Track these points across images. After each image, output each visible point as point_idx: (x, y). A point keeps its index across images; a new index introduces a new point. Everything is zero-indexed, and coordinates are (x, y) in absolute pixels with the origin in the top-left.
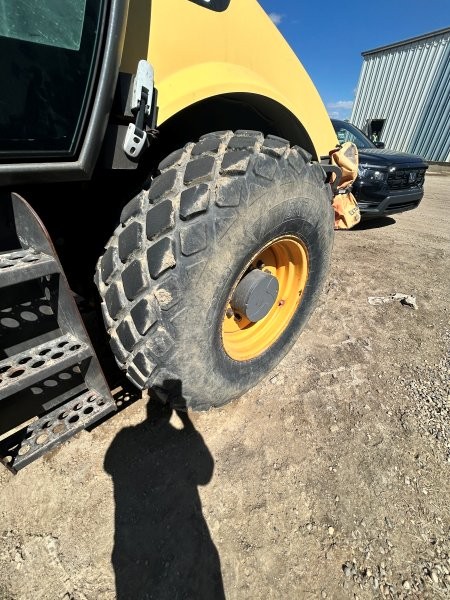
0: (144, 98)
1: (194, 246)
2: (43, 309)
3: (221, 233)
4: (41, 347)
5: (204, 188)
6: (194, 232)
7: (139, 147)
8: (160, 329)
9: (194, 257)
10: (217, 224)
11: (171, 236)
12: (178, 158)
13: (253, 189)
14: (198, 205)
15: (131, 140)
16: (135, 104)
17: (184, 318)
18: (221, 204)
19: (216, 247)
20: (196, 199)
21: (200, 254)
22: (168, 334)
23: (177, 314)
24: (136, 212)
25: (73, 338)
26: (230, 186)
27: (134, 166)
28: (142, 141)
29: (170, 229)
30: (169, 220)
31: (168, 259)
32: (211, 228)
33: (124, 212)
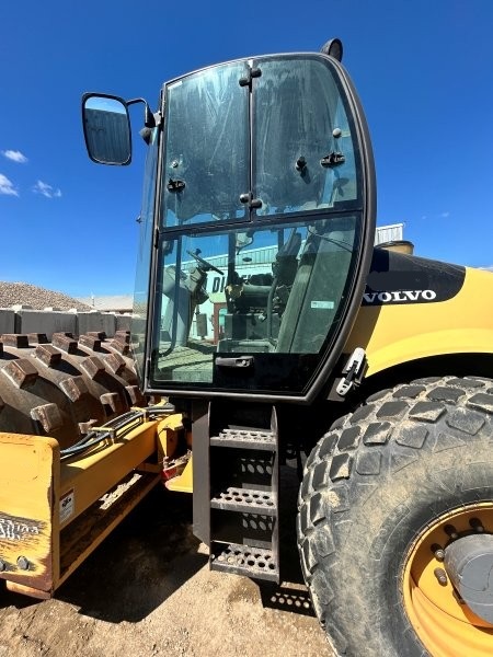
0: (355, 366)
1: (366, 468)
2: (268, 468)
3: (396, 468)
4: (256, 492)
5: (387, 426)
6: (369, 457)
7: (345, 391)
8: (326, 527)
9: (366, 477)
10: (393, 458)
11: (351, 454)
12: (382, 396)
13: (442, 438)
14: (378, 437)
15: (342, 387)
16: (348, 369)
17: (347, 530)
18: (400, 442)
19: (389, 478)
20: (377, 433)
21: (371, 477)
22: (331, 537)
23: (342, 522)
24: (339, 427)
25: (273, 497)
26: (412, 430)
27: (342, 400)
28: (348, 387)
29: (354, 448)
30: (353, 441)
31: (343, 471)
32: (387, 459)
33: (334, 425)
